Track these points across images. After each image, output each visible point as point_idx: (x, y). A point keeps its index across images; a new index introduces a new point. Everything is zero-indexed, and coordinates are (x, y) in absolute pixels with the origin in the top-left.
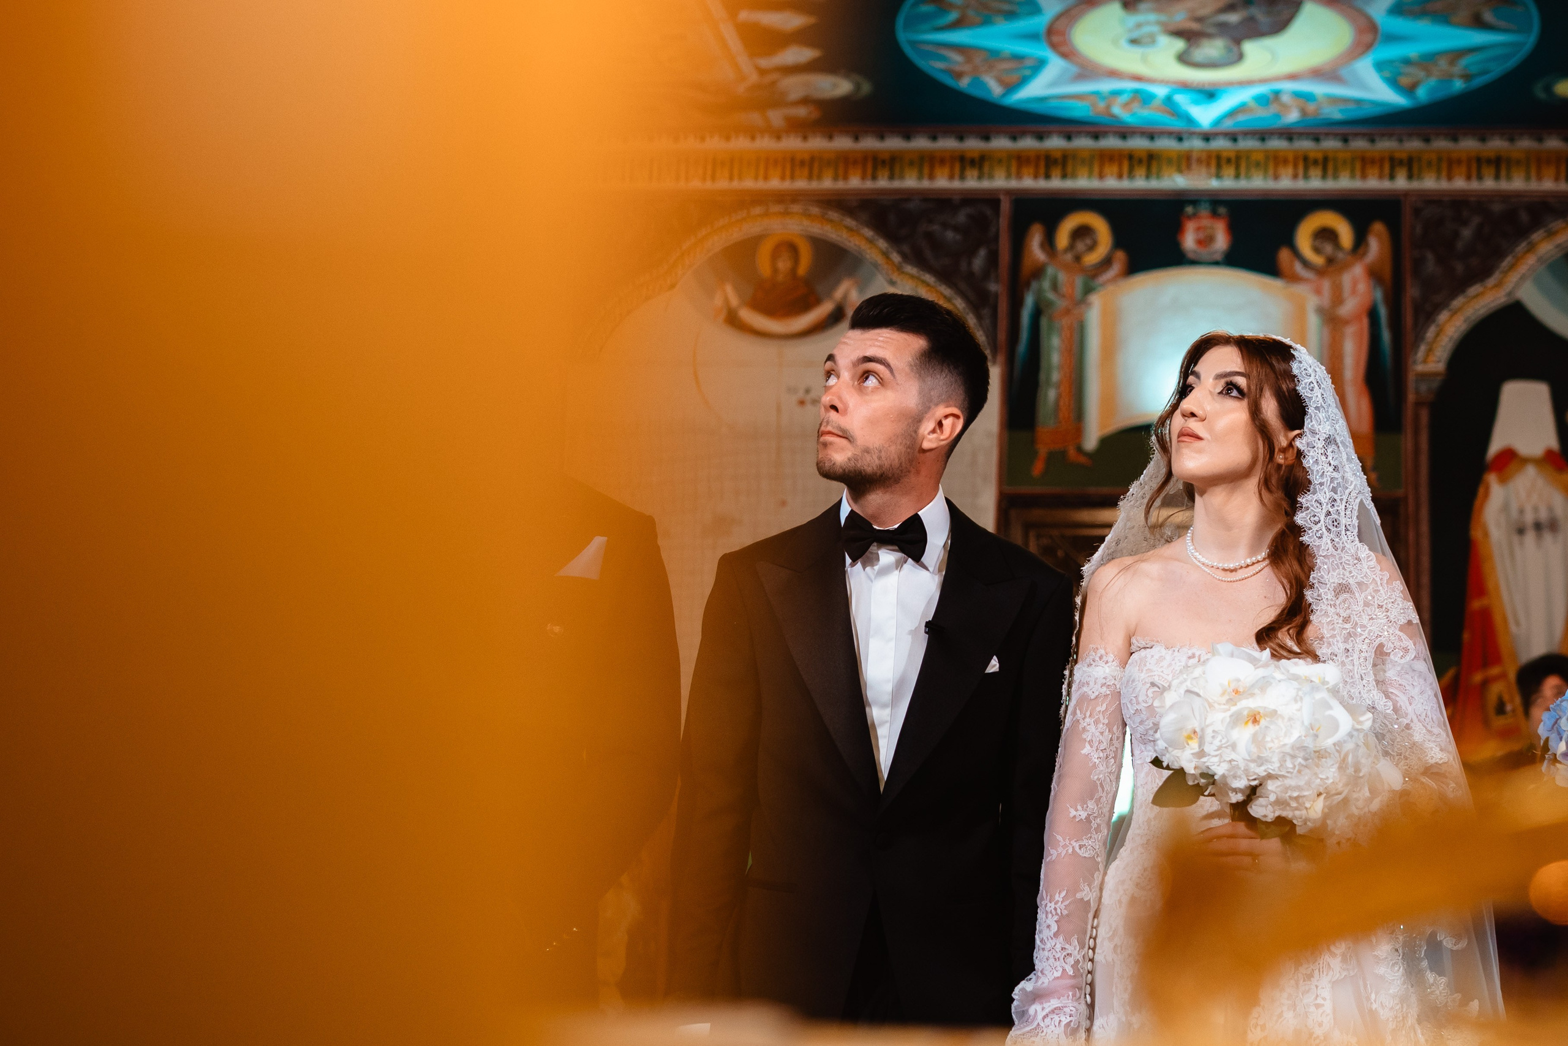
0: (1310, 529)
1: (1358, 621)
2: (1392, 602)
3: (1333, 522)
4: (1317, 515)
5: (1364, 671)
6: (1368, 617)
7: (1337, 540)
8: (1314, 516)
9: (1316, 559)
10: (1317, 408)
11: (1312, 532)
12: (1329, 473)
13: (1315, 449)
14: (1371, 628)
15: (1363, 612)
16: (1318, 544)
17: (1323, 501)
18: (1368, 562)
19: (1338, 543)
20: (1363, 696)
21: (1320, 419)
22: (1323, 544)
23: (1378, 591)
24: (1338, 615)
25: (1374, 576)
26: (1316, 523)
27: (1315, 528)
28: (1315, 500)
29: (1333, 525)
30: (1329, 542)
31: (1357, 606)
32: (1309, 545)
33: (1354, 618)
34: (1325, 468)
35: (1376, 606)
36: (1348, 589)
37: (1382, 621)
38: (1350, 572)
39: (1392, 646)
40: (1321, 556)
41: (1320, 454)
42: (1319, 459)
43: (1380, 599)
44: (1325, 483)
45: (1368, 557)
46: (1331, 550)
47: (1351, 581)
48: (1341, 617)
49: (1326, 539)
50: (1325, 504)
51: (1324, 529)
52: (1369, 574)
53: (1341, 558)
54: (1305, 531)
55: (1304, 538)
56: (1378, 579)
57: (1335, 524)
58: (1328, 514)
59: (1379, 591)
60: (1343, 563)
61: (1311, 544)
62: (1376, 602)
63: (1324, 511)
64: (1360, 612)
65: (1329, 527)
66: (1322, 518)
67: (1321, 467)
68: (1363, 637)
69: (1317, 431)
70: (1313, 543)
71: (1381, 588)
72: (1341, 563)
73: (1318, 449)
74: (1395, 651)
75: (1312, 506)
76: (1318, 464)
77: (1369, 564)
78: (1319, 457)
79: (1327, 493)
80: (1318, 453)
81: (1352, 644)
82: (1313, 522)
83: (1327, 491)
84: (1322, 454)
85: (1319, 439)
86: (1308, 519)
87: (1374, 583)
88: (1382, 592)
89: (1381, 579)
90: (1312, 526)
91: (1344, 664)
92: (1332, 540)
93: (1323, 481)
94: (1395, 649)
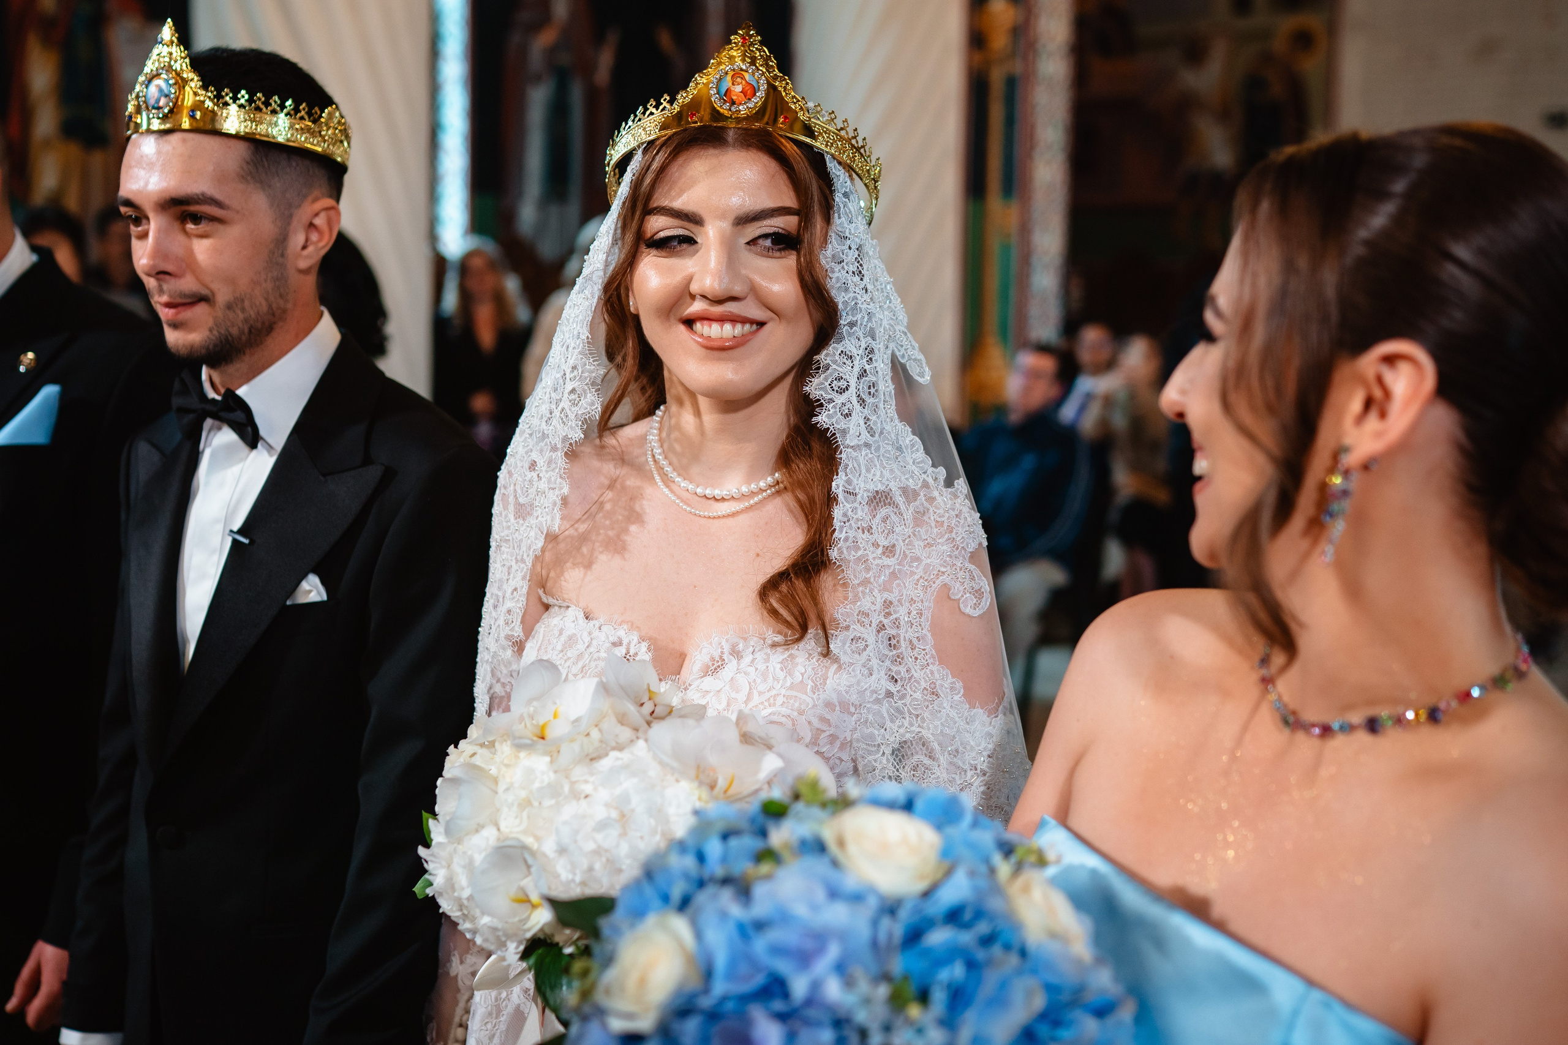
0: (831, 401)
1: (907, 552)
2: (957, 516)
3: (869, 388)
4: (844, 377)
5: (916, 635)
6: (922, 544)
7: (873, 418)
8: (840, 379)
9: (841, 453)
10: (846, 195)
11: (834, 407)
12: (865, 306)
13: (844, 264)
14: (929, 561)
15: (914, 535)
16: (843, 426)
17: (855, 352)
18: (912, 453)
19: (875, 423)
20: (915, 675)
21: (850, 212)
22: (851, 427)
23: (931, 500)
24: (876, 545)
25: (924, 476)
26: (842, 391)
27: (840, 399)
28: (839, 352)
29: (870, 393)
30: (862, 422)
31: (903, 527)
32: (829, 428)
33: (900, 546)
34: (859, 297)
35: (933, 525)
36: (889, 500)
37: (945, 547)
38: (892, 471)
39: (962, 588)
40: (848, 447)
41: (851, 273)
42: (850, 281)
43: (938, 512)
44: (859, 323)
45: (913, 446)
46: (865, 435)
47: (894, 486)
48: (881, 548)
49: (857, 419)
50: (858, 358)
51: (854, 400)
52: (916, 472)
53: (878, 449)
54: (821, 405)
55: (820, 417)
56: (930, 480)
57: (872, 390)
58: (863, 373)
59: (934, 499)
60: (881, 457)
61: (831, 428)
62: (932, 518)
63: (857, 369)
64: (909, 537)
65: (864, 397)
66: (853, 382)
67: (852, 295)
68: (916, 577)
69: (847, 234)
70: (835, 425)
71: (936, 494)
72: (879, 456)
73: (847, 264)
74: (965, 596)
75: (835, 362)
76: (846, 290)
77: (914, 456)
78: (849, 278)
79: (862, 339)
80: (847, 272)
81: (897, 591)
82: (836, 388)
83: (861, 336)
84: (853, 273)
85: (850, 248)
86: (827, 384)
87: (926, 485)
88: (939, 499)
89: (936, 479)
90: (834, 395)
91: (881, 628)
92: (867, 419)
93: (855, 319)
94: (965, 594)
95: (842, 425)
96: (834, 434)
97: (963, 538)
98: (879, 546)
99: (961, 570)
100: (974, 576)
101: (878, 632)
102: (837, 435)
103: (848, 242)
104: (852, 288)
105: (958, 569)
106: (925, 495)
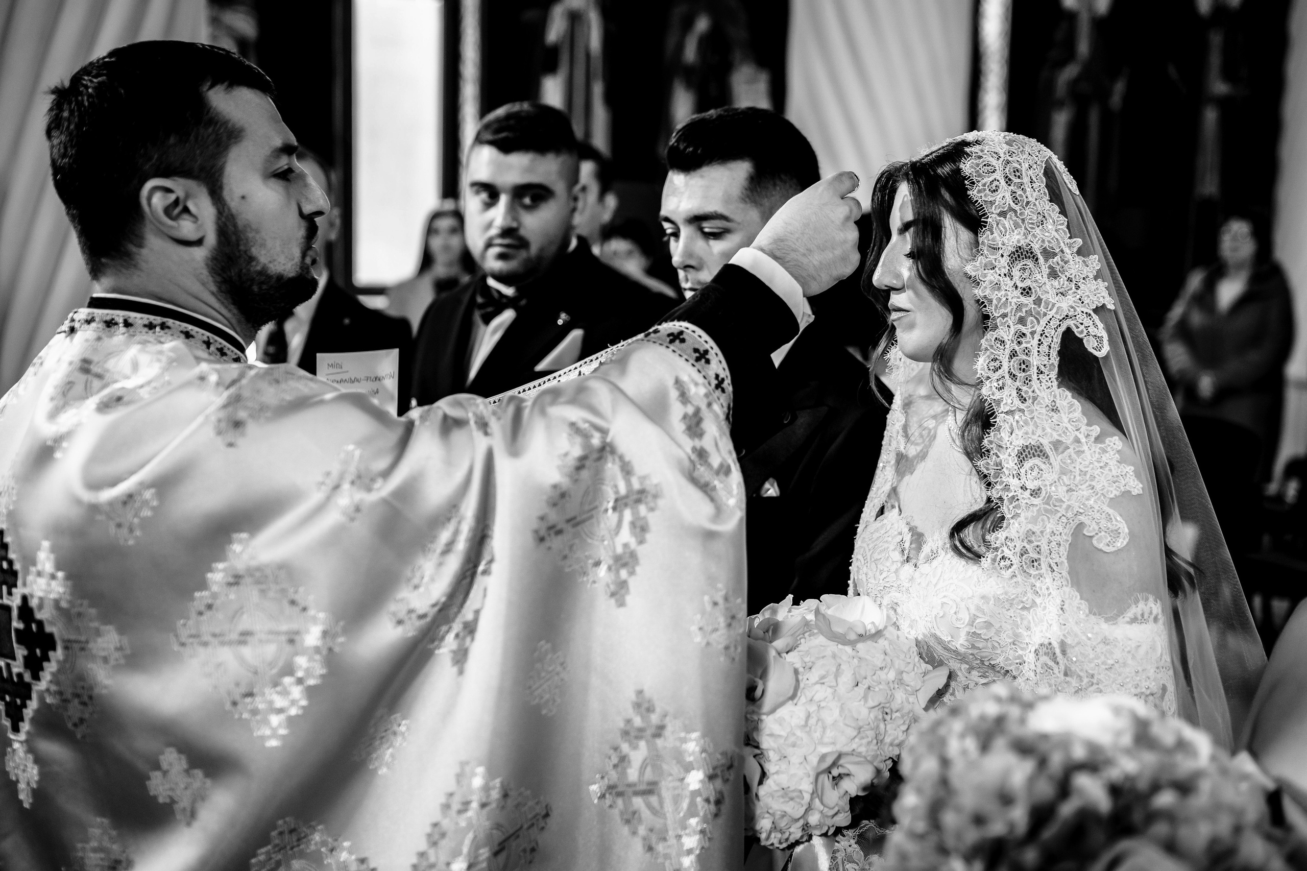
0: (987, 376)
1: (1053, 495)
2: (1101, 467)
3: (1020, 365)
4: (998, 357)
5: (1055, 561)
6: (1065, 489)
7: (1024, 388)
8: (994, 359)
9: (995, 418)
11: (990, 381)
12: (1015, 300)
13: (996, 269)
14: (1069, 503)
15: (1059, 481)
17: (1006, 338)
18: (1068, 413)
19: (1027, 391)
20: (1053, 593)
24: (1024, 488)
25: (1077, 433)
26: (996, 370)
27: (994, 375)
28: (994, 338)
29: (1020, 369)
30: (1014, 393)
31: (1050, 473)
33: (1047, 490)
34: (1009, 293)
35: (1078, 472)
36: (1038, 452)
37: (1086, 492)
38: (1044, 428)
39: (1097, 527)
40: (1002, 412)
41: (1002, 275)
43: (1083, 463)
44: (1009, 315)
45: (1070, 407)
46: (1017, 402)
47: (1045, 442)
48: (1029, 491)
50: (1009, 343)
51: (1007, 376)
52: (1069, 429)
53: (1030, 411)
55: (981, 391)
56: (1081, 438)
58: (1014, 354)
59: (1082, 453)
60: (1035, 418)
61: (988, 399)
62: (1078, 468)
63: (1008, 352)
64: (1055, 482)
65: (1014, 372)
66: (1005, 361)
67: (1003, 293)
68: (1059, 515)
69: (1000, 246)
70: (991, 397)
71: (1085, 448)
72: (1033, 418)
73: (999, 269)
74: (1100, 534)
75: (992, 346)
76: (999, 289)
77: (1071, 416)
78: (1001, 280)
79: (1012, 326)
80: (1000, 275)
81: (1041, 524)
82: (991, 368)
83: (1011, 324)
84: (1005, 275)
85: (1002, 256)
86: (985, 365)
87: (1077, 441)
88: (1087, 453)
89: (1088, 435)
90: (990, 374)
91: (1024, 552)
92: (1019, 390)
93: (1006, 311)
94: (1100, 532)
95: (997, 396)
96: (991, 404)
97: (1104, 486)
98: (1027, 489)
99: (1098, 512)
100: (1111, 519)
101: (1022, 555)
102: (993, 404)
103: (1001, 252)
104: (1003, 287)
105: (1096, 511)
106: (1074, 449)
